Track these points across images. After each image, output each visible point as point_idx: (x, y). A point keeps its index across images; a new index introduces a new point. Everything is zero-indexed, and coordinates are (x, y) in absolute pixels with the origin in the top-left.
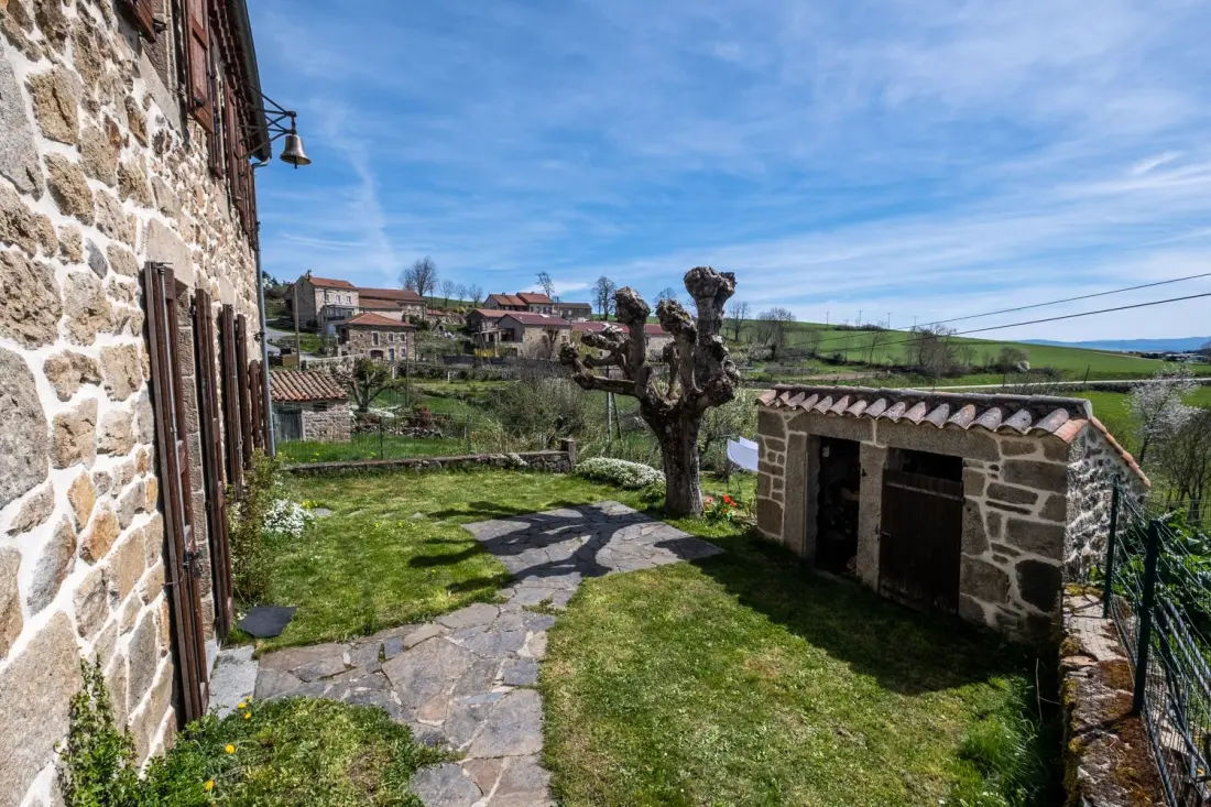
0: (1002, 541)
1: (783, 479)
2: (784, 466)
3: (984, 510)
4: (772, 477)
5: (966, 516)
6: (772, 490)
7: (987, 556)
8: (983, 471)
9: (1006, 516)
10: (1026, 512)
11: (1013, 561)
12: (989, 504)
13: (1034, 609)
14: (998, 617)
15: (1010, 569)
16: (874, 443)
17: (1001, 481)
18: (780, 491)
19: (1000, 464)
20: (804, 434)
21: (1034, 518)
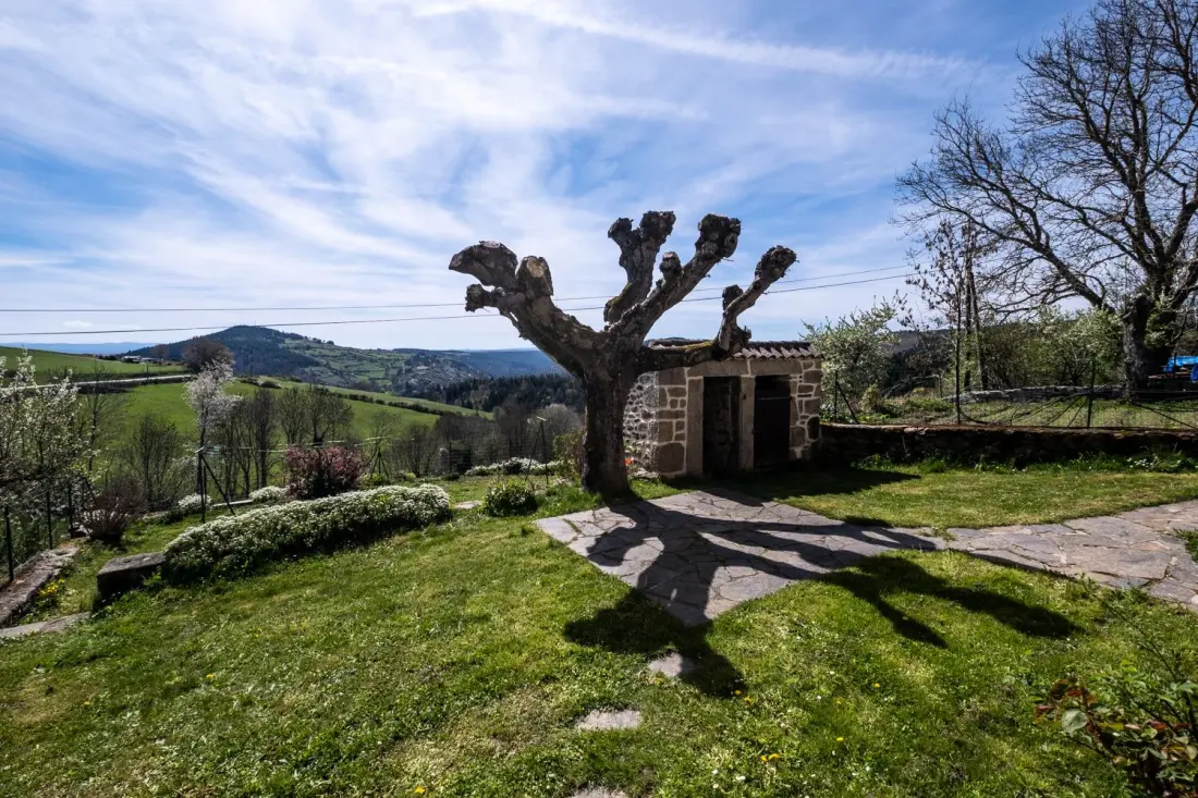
0: (803, 414)
1: (685, 420)
2: (685, 409)
3: (797, 399)
4: (674, 421)
5: (792, 405)
6: (675, 433)
7: (798, 423)
8: (797, 380)
9: (804, 399)
10: (810, 396)
11: (807, 421)
12: (799, 396)
13: (813, 440)
14: (803, 452)
15: (805, 426)
16: (749, 376)
17: (803, 384)
18: (682, 432)
19: (803, 374)
20: (701, 377)
21: (813, 398)
